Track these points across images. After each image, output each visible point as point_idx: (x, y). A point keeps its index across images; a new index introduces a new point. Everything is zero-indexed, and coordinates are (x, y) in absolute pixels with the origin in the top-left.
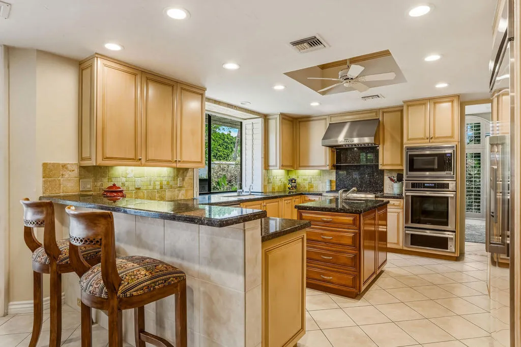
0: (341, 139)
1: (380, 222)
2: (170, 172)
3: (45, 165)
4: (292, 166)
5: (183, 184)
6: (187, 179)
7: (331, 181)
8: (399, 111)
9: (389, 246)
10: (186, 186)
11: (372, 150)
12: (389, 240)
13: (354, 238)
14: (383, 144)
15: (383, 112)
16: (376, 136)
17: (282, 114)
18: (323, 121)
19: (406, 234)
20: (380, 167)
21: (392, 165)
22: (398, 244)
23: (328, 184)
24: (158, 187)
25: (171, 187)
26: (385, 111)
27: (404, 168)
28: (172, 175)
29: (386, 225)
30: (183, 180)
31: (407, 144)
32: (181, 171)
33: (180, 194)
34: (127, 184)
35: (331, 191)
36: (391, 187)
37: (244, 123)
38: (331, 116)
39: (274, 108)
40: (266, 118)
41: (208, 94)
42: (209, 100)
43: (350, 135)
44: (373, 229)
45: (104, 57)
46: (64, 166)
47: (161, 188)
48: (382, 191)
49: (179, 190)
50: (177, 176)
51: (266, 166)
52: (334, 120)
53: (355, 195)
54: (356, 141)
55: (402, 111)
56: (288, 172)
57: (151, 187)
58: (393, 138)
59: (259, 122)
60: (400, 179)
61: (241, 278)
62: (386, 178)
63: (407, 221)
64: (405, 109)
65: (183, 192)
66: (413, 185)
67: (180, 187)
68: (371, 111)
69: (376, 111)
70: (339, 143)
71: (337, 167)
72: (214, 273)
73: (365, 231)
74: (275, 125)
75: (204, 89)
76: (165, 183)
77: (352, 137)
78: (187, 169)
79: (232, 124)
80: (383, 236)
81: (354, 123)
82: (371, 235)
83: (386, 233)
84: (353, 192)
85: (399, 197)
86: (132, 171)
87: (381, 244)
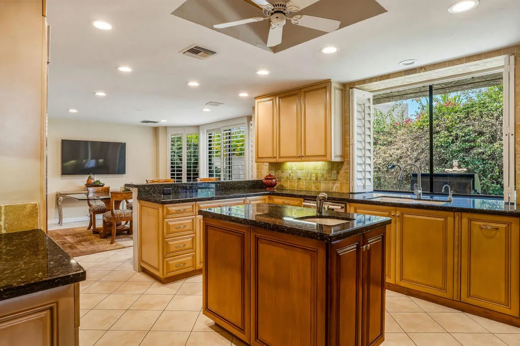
2: (325, 166)
5: (337, 177)
6: (342, 172)
10: (340, 180)
24: (314, 179)
25: (326, 179)
28: (326, 168)
30: (338, 173)
32: (336, 165)
33: (335, 187)
34: (292, 174)
47: (317, 179)
49: (333, 183)
50: (331, 169)
57: (308, 178)
65: (337, 185)
67: (334, 180)
76: (320, 175)
78: (342, 163)
86: (295, 165)
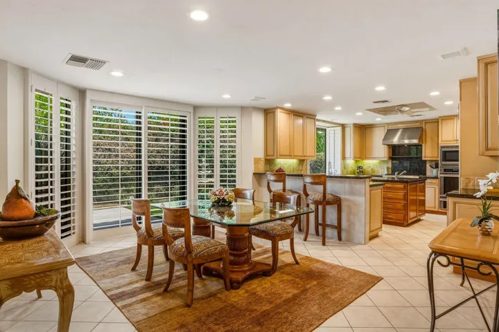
0: (396, 140)
1: (420, 194)
3: (255, 158)
4: (360, 158)
7: (388, 168)
8: (436, 122)
9: (426, 209)
11: (418, 147)
12: (426, 205)
13: (404, 196)
14: (426, 143)
15: (426, 123)
16: (420, 139)
17: (354, 124)
18: (383, 128)
19: (441, 201)
20: (423, 159)
21: (432, 157)
22: (435, 208)
23: (386, 169)
26: (427, 122)
27: (439, 159)
28: (298, 164)
29: (425, 196)
31: (441, 144)
35: (388, 174)
36: (430, 172)
37: (328, 129)
38: (388, 124)
39: (349, 121)
40: (343, 126)
41: (317, 118)
42: (318, 120)
43: (402, 137)
44: (415, 198)
45: (282, 108)
46: (260, 159)
48: (425, 174)
51: (344, 158)
52: (391, 127)
53: (405, 177)
54: (406, 142)
55: (438, 122)
56: (356, 161)
58: (432, 138)
59: (339, 129)
60: (437, 166)
61: (364, 198)
62: (428, 165)
63: (441, 194)
64: (440, 121)
66: (445, 170)
68: (417, 121)
69: (421, 121)
70: (395, 143)
71: (392, 158)
72: (351, 198)
73: (411, 199)
74: (350, 132)
75: (315, 116)
76: (295, 167)
77: (404, 139)
78: (304, 160)
79: (322, 130)
80: (423, 203)
81: (405, 130)
82: (414, 202)
83: (424, 200)
84: (404, 174)
85: (436, 178)
87: (422, 208)
